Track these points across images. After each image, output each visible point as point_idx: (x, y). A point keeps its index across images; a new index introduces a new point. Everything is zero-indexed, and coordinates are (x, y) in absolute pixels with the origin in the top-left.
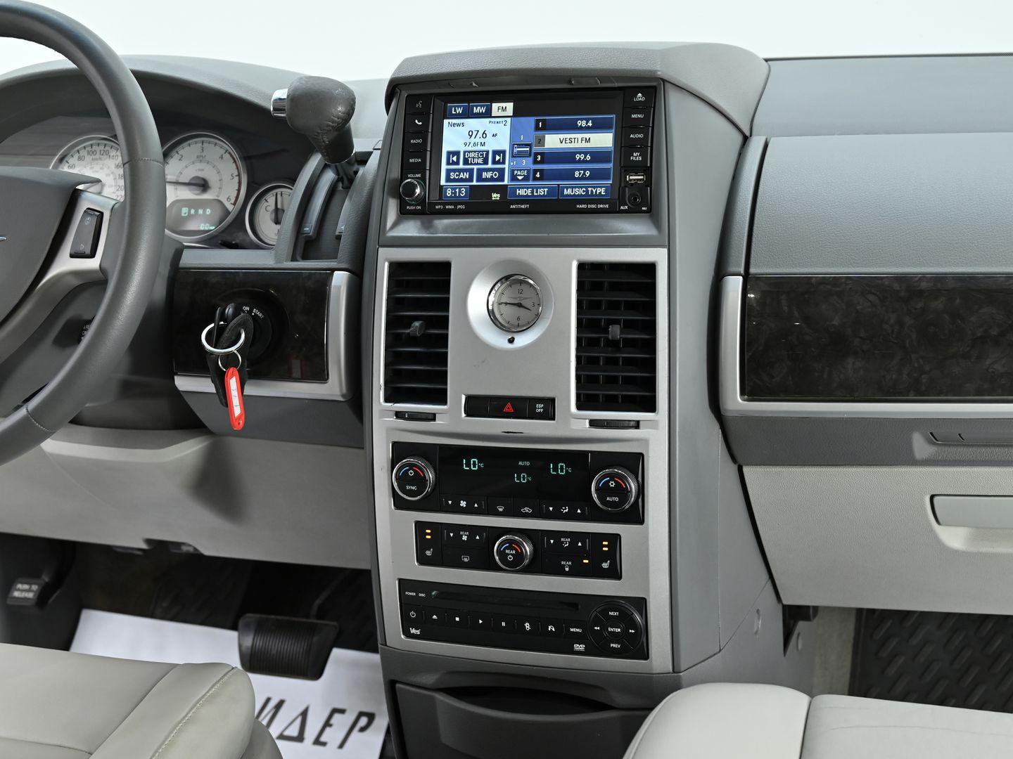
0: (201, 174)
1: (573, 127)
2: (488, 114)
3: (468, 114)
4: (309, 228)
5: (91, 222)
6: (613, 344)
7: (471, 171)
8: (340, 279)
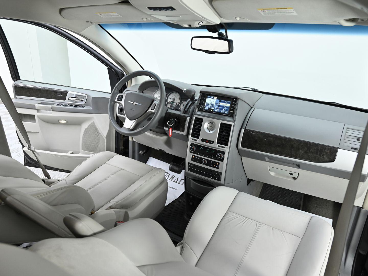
0: (174, 98)
1: (224, 102)
2: (213, 98)
3: (210, 98)
4: (186, 109)
5: (154, 105)
6: (224, 135)
7: (209, 106)
8: (188, 118)
